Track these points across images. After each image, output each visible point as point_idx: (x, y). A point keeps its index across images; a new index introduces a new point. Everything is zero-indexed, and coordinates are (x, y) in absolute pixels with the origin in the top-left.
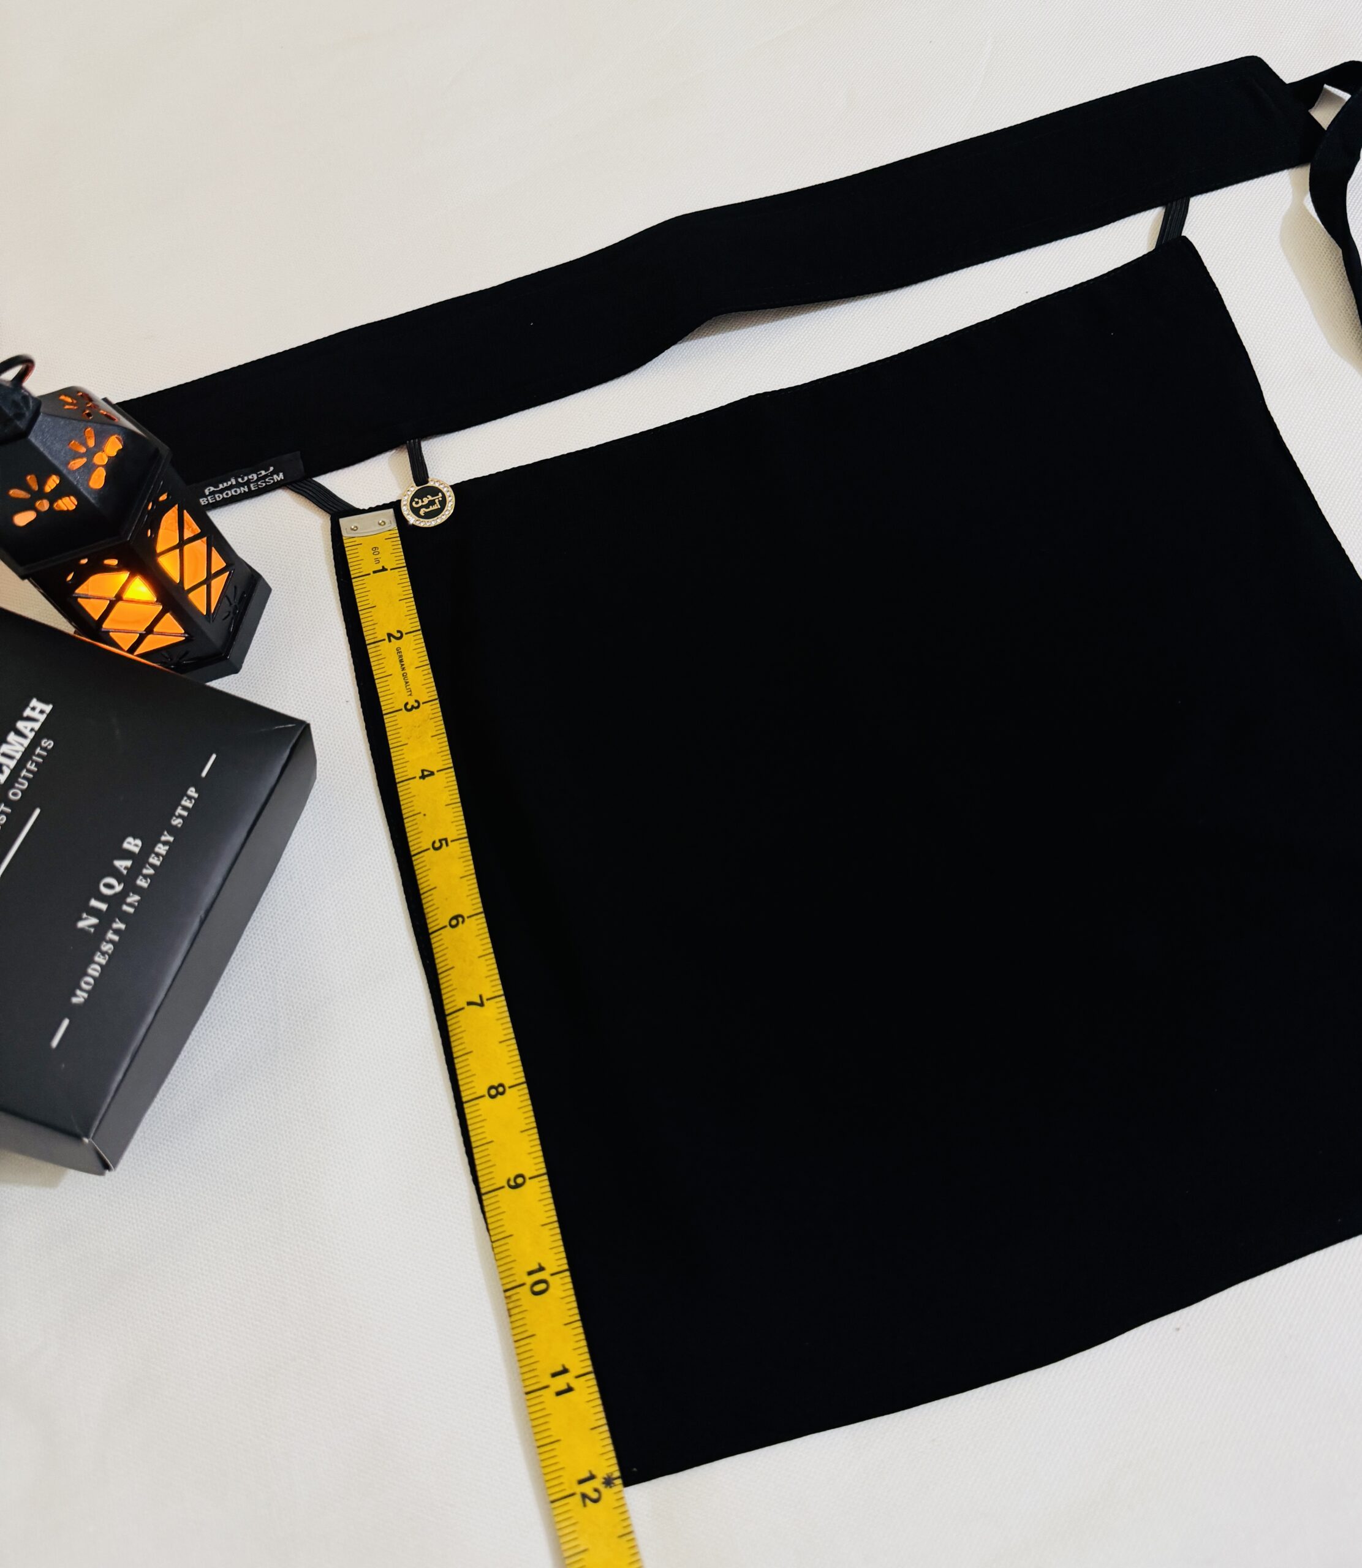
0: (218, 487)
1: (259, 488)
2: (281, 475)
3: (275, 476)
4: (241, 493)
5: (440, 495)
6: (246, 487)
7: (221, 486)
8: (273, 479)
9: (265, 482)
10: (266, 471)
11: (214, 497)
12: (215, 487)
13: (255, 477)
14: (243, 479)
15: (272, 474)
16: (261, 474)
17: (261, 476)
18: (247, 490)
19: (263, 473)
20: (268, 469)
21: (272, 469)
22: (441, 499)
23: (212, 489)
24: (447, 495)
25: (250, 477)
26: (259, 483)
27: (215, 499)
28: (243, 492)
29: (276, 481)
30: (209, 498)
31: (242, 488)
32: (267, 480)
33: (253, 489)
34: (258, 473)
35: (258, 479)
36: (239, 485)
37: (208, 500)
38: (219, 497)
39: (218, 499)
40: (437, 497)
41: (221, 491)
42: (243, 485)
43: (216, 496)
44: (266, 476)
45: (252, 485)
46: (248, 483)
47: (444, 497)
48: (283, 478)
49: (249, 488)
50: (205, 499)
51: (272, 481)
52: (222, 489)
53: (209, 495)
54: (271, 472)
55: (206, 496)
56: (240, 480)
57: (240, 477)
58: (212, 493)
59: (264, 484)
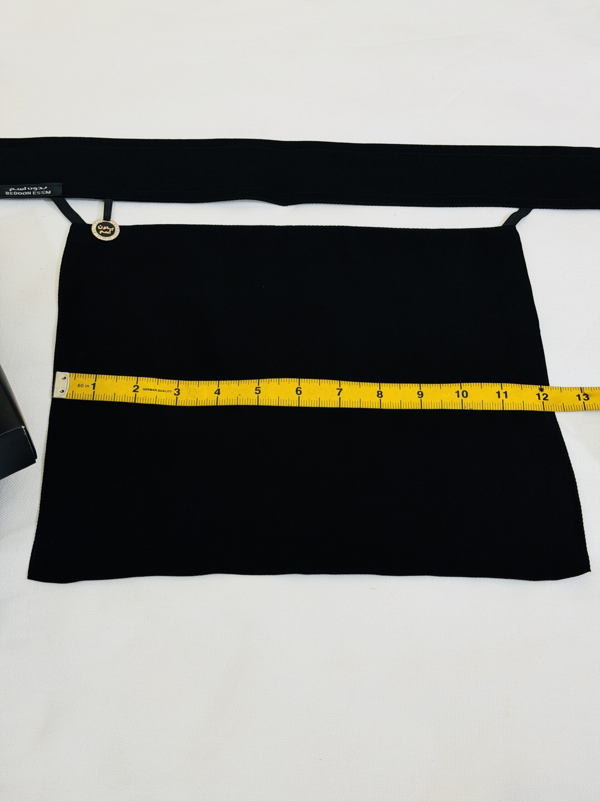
0: (17, 189)
1: (37, 194)
2: (50, 192)
3: (47, 192)
4: (27, 195)
5: (113, 228)
6: (30, 192)
7: (18, 189)
8: (45, 192)
9: (41, 193)
10: (43, 188)
11: (13, 193)
12: (15, 189)
13: (36, 189)
14: (30, 188)
15: (46, 190)
16: (39, 188)
17: (40, 189)
18: (30, 194)
19: (41, 188)
20: (44, 187)
21: (46, 188)
22: (112, 230)
23: (13, 189)
24: (116, 230)
25: (34, 188)
26: (38, 192)
27: (14, 194)
28: (28, 194)
29: (46, 194)
30: (11, 193)
31: (28, 192)
32: (42, 192)
33: (34, 194)
34: (39, 187)
35: (38, 190)
36: (27, 190)
37: (10, 193)
38: (16, 193)
39: (15, 194)
40: (111, 229)
41: (18, 191)
42: (29, 191)
43: (14, 192)
44: (42, 190)
45: (34, 192)
46: (33, 190)
47: (114, 230)
48: (50, 193)
49: (32, 193)
50: (9, 193)
51: (44, 193)
52: (18, 190)
53: (11, 192)
54: (45, 189)
55: (10, 192)
56: (28, 189)
57: (29, 187)
58: (13, 191)
59: (40, 194)
